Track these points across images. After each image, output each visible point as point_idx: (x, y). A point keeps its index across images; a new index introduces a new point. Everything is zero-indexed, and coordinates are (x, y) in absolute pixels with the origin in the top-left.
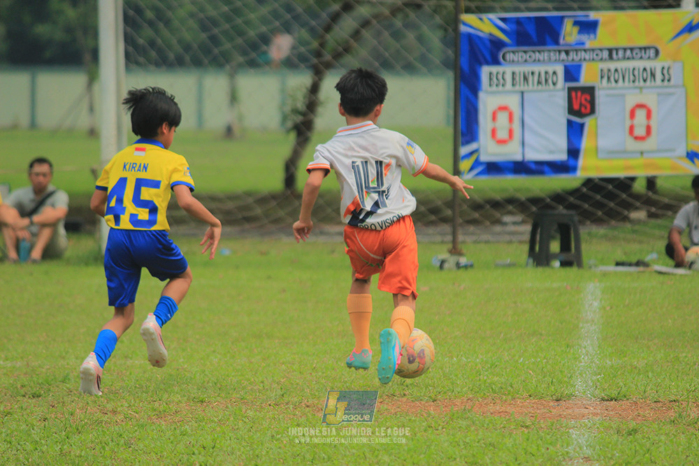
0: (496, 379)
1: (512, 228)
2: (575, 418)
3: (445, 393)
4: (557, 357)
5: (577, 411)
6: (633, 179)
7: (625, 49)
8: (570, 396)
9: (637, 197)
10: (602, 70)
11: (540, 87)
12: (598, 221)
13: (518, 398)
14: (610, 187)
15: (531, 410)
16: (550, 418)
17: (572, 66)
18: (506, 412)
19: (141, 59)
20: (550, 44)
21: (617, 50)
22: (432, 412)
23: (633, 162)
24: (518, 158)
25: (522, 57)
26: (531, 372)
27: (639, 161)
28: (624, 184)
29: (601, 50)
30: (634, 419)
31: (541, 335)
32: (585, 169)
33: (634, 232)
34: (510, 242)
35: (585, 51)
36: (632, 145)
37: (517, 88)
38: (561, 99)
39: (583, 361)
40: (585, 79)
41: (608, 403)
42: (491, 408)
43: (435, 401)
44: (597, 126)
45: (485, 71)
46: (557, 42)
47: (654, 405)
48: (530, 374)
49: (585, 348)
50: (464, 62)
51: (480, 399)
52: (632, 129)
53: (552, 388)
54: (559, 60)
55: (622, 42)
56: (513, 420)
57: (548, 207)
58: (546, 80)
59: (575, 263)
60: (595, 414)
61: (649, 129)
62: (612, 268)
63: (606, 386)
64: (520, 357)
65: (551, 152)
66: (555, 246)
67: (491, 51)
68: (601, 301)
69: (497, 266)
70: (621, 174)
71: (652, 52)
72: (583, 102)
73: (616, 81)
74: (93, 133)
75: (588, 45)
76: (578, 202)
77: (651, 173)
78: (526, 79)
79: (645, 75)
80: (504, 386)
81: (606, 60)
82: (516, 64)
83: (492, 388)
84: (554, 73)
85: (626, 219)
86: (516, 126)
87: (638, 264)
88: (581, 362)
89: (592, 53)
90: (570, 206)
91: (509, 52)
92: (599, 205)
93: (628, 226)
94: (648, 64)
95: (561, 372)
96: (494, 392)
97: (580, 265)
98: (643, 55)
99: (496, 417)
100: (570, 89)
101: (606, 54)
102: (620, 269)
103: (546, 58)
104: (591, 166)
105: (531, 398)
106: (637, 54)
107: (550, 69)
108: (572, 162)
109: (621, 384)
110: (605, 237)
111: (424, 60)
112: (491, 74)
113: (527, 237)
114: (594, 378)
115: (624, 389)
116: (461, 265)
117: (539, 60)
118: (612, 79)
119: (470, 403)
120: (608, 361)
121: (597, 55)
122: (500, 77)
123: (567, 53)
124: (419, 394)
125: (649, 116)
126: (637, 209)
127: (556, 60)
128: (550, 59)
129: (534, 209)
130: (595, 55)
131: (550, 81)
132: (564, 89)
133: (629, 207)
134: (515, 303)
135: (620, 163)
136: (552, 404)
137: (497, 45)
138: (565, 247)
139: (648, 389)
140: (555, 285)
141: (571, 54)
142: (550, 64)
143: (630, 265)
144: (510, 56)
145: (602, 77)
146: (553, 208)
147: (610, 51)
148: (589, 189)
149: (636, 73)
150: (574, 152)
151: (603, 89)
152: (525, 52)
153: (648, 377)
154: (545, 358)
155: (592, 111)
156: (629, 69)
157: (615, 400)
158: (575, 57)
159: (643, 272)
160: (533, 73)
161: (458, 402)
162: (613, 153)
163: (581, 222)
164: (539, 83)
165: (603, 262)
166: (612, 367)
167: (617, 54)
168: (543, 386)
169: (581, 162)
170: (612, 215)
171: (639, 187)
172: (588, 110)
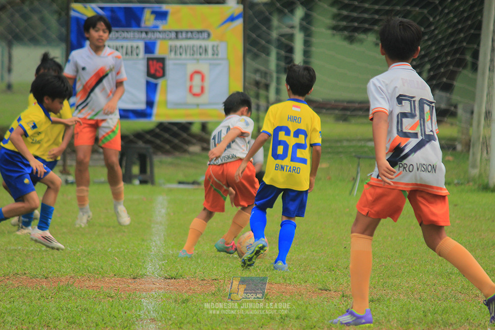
0: (91, 263)
2: (146, 291)
3: (54, 272)
4: (135, 248)
5: (147, 286)
6: (191, 124)
7: (187, 32)
8: (143, 276)
9: (194, 136)
10: (171, 47)
11: (128, 57)
12: (166, 152)
13: (106, 276)
14: (176, 129)
15: (115, 285)
16: (128, 291)
17: (150, 43)
18: (98, 286)
20: (135, 27)
21: (182, 32)
22: (44, 286)
23: (191, 112)
25: (115, 35)
26: (116, 258)
27: (195, 111)
28: (185, 127)
29: (170, 32)
30: (187, 292)
31: (124, 232)
32: (158, 115)
33: (192, 161)
35: (160, 32)
36: (191, 99)
38: (142, 66)
39: (153, 251)
40: (159, 52)
41: (169, 281)
42: (87, 283)
43: (47, 278)
44: (167, 86)
46: (139, 25)
47: (201, 282)
48: (116, 260)
49: (155, 242)
50: (73, 37)
51: (79, 277)
52: (191, 88)
53: (131, 270)
54: (141, 38)
55: (185, 27)
56: (102, 292)
57: (131, 141)
58: (132, 52)
59: (150, 182)
60: (160, 288)
61: (202, 89)
62: (175, 186)
63: (168, 269)
64: (109, 247)
65: (134, 103)
66: (136, 170)
68: (167, 209)
69: (96, 183)
70: (183, 120)
71: (205, 35)
72: (158, 68)
73: (181, 54)
75: (161, 28)
76: (153, 139)
77: (204, 119)
79: (201, 51)
80: (96, 268)
81: (174, 39)
82: (111, 40)
83: (88, 270)
84: (137, 47)
85: (185, 151)
87: (194, 183)
88: (152, 252)
89: (164, 33)
90: (147, 142)
92: (167, 141)
93: (187, 156)
94: (203, 43)
95: (138, 258)
96: (90, 273)
97: (153, 183)
98: (200, 36)
99: (90, 290)
100: (148, 59)
101: (173, 35)
102: (182, 186)
103: (132, 36)
104: (162, 114)
105: (116, 277)
106: (195, 35)
107: (135, 44)
108: (148, 111)
109: (179, 267)
110: (171, 164)
111: (45, 35)
114: (161, 263)
115: (181, 271)
116: (69, 182)
117: (127, 38)
118: (178, 52)
119: (72, 280)
120: (170, 251)
121: (168, 35)
123: (147, 33)
124: (35, 274)
125: (203, 79)
126: (193, 144)
127: (139, 38)
128: (135, 37)
130: (166, 36)
131: (134, 53)
132: (143, 59)
133: (187, 142)
134: (107, 209)
135: (181, 111)
136: (130, 281)
138: (143, 170)
139: (197, 271)
140: (135, 197)
141: (149, 34)
142: (134, 41)
143: (188, 183)
145: (171, 51)
146: (135, 143)
147: (177, 32)
148: (161, 130)
149: (195, 49)
150: (150, 104)
151: (172, 59)
152: (117, 32)
153: (198, 262)
154: (126, 248)
155: (163, 75)
156: (190, 47)
157: (175, 279)
158: (153, 36)
159: (196, 189)
160: (122, 47)
161: (63, 279)
162: (177, 105)
163: (155, 153)
164: (127, 54)
165: (169, 181)
166: (173, 255)
167: (181, 35)
168: (124, 268)
169: (156, 110)
170: (176, 148)
171: (196, 129)
172: (161, 74)
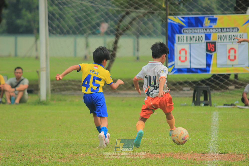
0: (181, 146)
1: (186, 92)
2: (210, 160)
3: (163, 151)
4: (203, 138)
5: (210, 157)
6: (229, 75)
7: (227, 29)
8: (207, 152)
9: (231, 81)
10: (218, 36)
11: (196, 42)
12: (217, 90)
13: (189, 153)
14: (222, 77)
15: (194, 157)
16: (200, 160)
17: (208, 34)
18: (185, 158)
19: (54, 32)
20: (200, 27)
21: (224, 29)
22: (158, 158)
23: (230, 69)
24: (189, 67)
25: (190, 31)
27: (232, 68)
28: (226, 77)
29: (218, 29)
30: (230, 160)
31: (197, 130)
32: (212, 71)
33: (230, 93)
34: (186, 97)
35: (212, 29)
36: (229, 62)
37: (188, 42)
38: (204, 46)
39: (212, 140)
40: (212, 39)
41: (221, 155)
42: (179, 156)
43: (160, 154)
44: (217, 56)
45: (177, 36)
46: (202, 26)
47: (237, 155)
48: (193, 144)
49: (213, 135)
50: (169, 33)
51: (175, 153)
52: (229, 57)
53: (201, 149)
54: (203, 32)
55: (226, 26)
56: (187, 161)
57: (199, 84)
58: (199, 39)
59: (209, 105)
60: (217, 159)
61: (235, 57)
62: (222, 106)
63: (220, 149)
64: (190, 138)
65: (200, 65)
66: (202, 99)
67: (179, 29)
68: (218, 118)
69: (181, 105)
70: (225, 73)
71: (236, 30)
72: (212, 47)
74: (37, 58)
75: (213, 27)
76: (210, 83)
77: (236, 72)
78: (191, 39)
80: (184, 148)
81: (220, 32)
82: (188, 34)
83: (180, 149)
84: (201, 37)
85: (227, 89)
86: (188, 55)
87: (232, 105)
89: (215, 29)
90: (207, 84)
91: (185, 29)
92: (218, 84)
93: (228, 91)
94: (235, 34)
95: (204, 143)
96: (181, 151)
97: (211, 105)
98: (233, 30)
99: (181, 160)
100: (207, 43)
102: (225, 106)
103: (198, 31)
104: (215, 70)
105: (194, 153)
106: (231, 30)
107: (200, 35)
108: (208, 69)
109: (226, 148)
110: (220, 95)
111: (155, 32)
112: (179, 37)
113: (192, 95)
114: (216, 145)
115: (227, 150)
117: (196, 32)
118: (222, 39)
119: (172, 155)
120: (221, 140)
121: (217, 30)
122: (182, 38)
123: (206, 30)
124: (154, 151)
125: (235, 52)
126: (231, 85)
127: (202, 32)
128: (200, 32)
129: (194, 85)
130: (216, 30)
131: (200, 40)
132: (205, 43)
133: (228, 84)
134: (188, 119)
135: (225, 69)
136: (201, 155)
137: (181, 27)
138: (206, 99)
139: (235, 150)
140: (202, 112)
141: (207, 30)
143: (229, 105)
144: (185, 31)
145: (218, 38)
146: (201, 85)
147: (221, 29)
148: (214, 78)
149: (231, 37)
150: (208, 65)
151: (219, 42)
152: (191, 29)
153: (235, 145)
154: (199, 138)
155: (215, 50)
156: (228, 36)
157: (224, 154)
158: (209, 31)
159: (233, 108)
160: (194, 37)
161: (168, 154)
162: (222, 66)
163: (211, 90)
164: (196, 40)
165: (219, 104)
166: (222, 142)
167: (224, 30)
168: (198, 148)
169: (211, 68)
170: (222, 87)
171: (232, 77)
172: (214, 50)
